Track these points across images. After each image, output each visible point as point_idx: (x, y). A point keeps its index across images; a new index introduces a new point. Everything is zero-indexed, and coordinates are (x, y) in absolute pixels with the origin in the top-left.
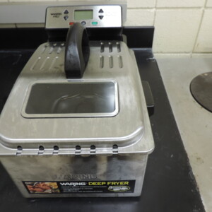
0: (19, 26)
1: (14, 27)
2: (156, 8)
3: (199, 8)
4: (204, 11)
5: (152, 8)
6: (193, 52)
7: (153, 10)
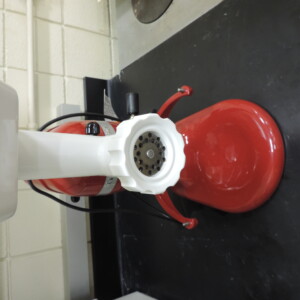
0: (90, 239)
1: (90, 245)
2: (63, 76)
3: (63, 30)
4: (67, 26)
5: (64, 81)
6: (109, 36)
7: (67, 79)
